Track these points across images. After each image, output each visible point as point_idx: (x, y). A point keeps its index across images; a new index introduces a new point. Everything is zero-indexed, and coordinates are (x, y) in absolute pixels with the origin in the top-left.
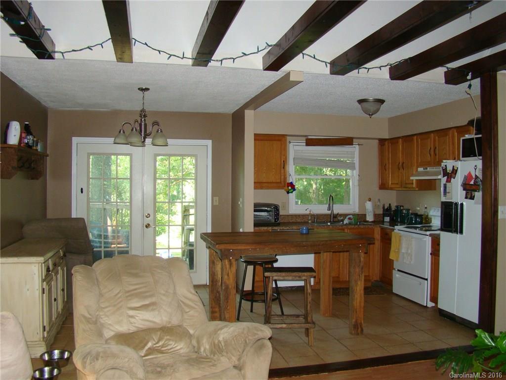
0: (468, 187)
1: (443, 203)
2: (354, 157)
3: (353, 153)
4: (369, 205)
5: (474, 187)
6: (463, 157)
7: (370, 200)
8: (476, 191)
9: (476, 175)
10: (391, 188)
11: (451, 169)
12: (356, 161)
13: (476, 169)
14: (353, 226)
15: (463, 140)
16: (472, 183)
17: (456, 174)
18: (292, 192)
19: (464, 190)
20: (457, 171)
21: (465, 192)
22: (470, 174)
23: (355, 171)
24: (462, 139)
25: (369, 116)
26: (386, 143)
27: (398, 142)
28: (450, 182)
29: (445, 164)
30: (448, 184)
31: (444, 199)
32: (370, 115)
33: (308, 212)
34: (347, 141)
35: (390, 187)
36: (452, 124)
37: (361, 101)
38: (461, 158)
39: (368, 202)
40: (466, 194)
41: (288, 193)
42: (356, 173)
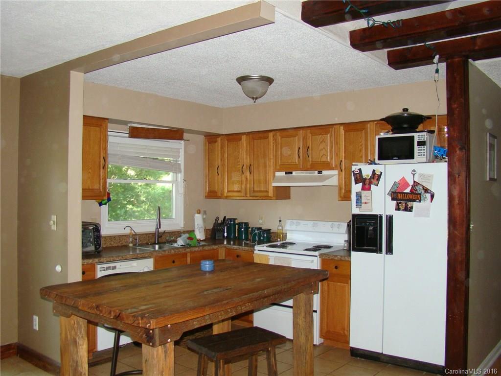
0: (399, 196)
1: (354, 216)
2: (179, 156)
3: (178, 151)
4: (198, 219)
5: (411, 197)
6: (379, 159)
7: (199, 212)
8: (414, 201)
9: (414, 182)
10: (227, 196)
11: (370, 174)
12: (181, 161)
13: (414, 175)
14: (197, 248)
15: (379, 139)
16: (408, 190)
17: (378, 180)
18: (105, 204)
19: (393, 199)
20: (380, 176)
21: (395, 202)
22: (403, 179)
23: (179, 175)
24: (377, 137)
25: (252, 101)
26: (219, 140)
27: (241, 139)
28: (369, 189)
29: (359, 167)
30: (364, 193)
31: (356, 211)
32: (253, 98)
33: (127, 231)
34: (175, 134)
35: (225, 195)
36: (336, 119)
37: (241, 80)
38: (377, 161)
39: (197, 215)
40: (398, 205)
41: (101, 204)
42: (180, 176)
